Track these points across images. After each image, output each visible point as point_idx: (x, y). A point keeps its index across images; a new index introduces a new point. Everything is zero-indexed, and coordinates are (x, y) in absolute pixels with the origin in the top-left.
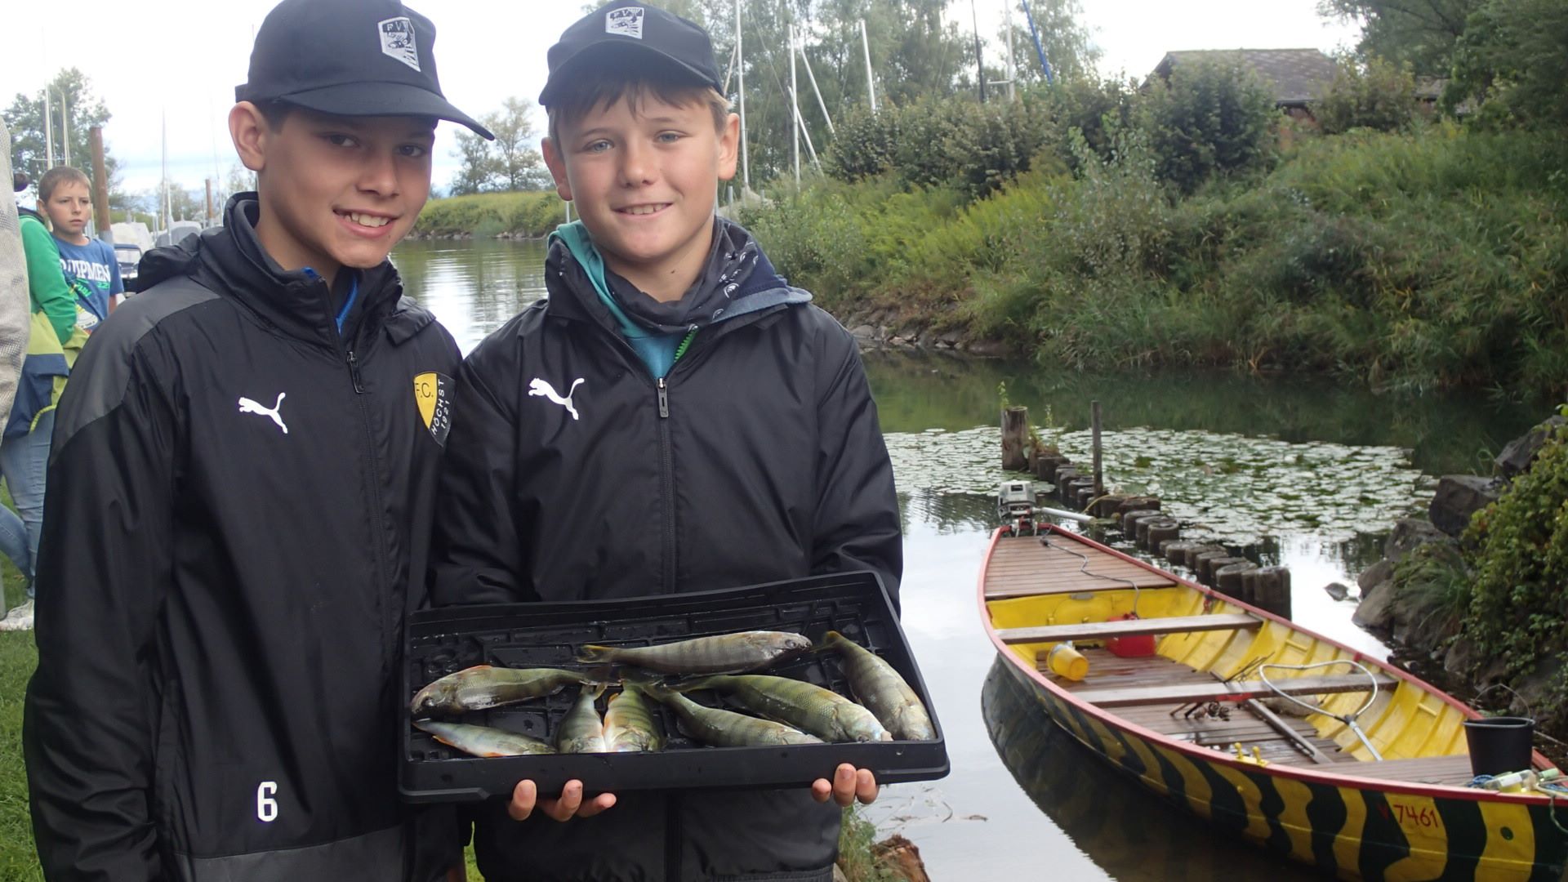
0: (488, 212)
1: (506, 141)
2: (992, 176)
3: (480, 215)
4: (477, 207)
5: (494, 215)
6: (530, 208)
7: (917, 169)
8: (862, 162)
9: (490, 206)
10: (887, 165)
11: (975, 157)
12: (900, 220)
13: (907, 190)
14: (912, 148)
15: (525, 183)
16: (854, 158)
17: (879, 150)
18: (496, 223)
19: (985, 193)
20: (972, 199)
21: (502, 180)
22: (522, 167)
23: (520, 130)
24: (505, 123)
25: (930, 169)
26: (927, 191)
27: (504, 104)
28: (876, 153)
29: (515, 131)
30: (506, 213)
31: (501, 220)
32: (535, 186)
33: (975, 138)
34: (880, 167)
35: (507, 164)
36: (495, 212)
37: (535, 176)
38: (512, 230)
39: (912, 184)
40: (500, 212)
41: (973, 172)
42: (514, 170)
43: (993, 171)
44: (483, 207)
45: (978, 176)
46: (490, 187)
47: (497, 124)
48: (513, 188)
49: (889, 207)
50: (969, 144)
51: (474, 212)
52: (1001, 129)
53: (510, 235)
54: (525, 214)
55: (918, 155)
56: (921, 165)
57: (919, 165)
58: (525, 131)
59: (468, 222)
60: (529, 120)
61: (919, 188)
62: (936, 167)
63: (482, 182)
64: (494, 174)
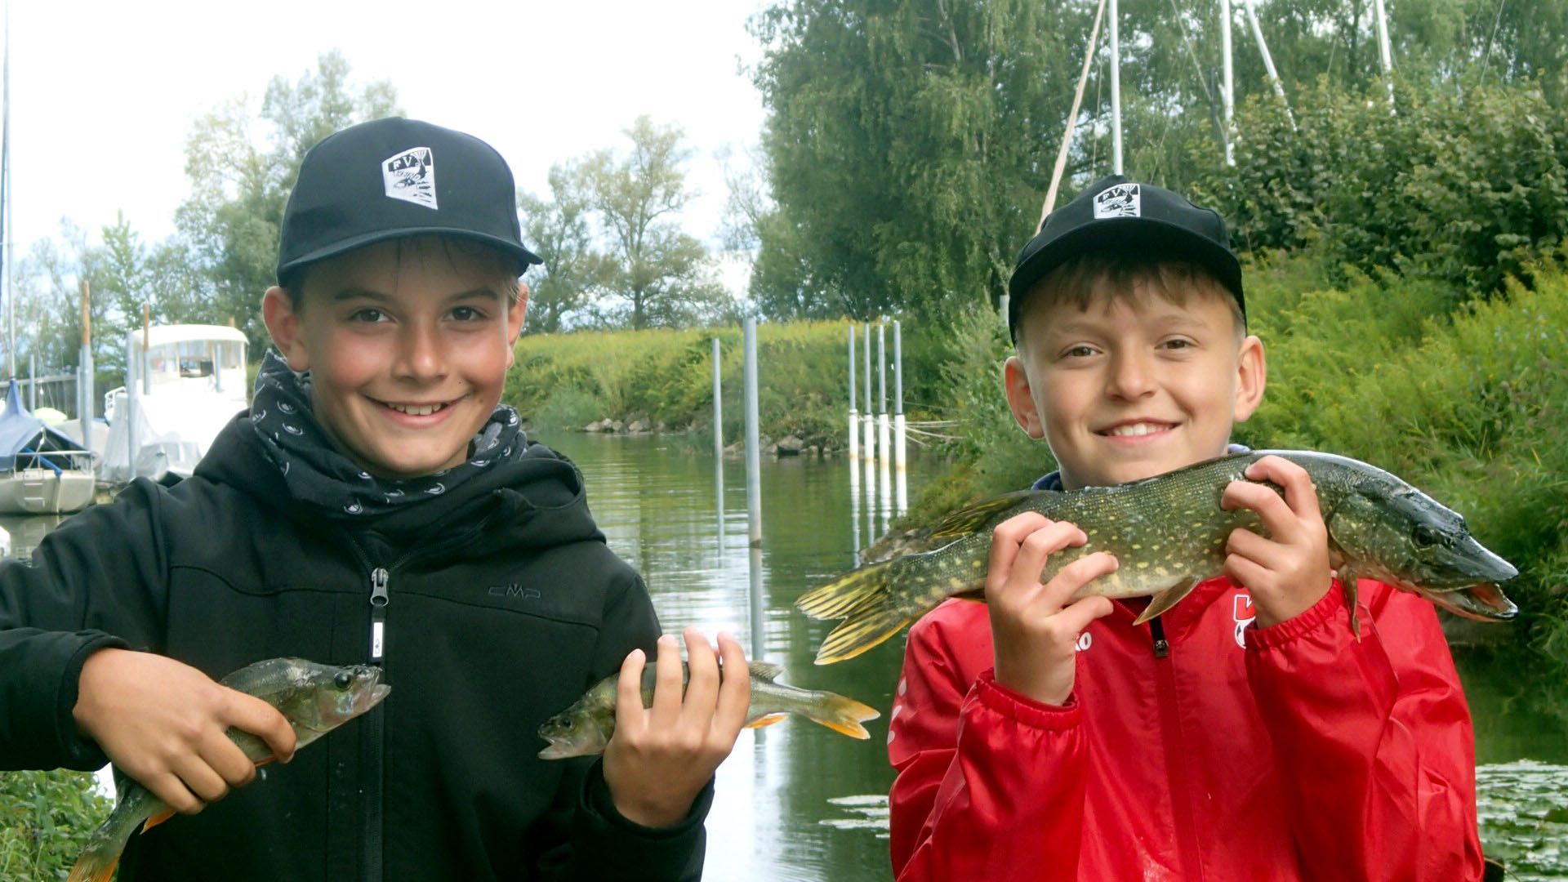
0: (571, 372)
1: (628, 216)
2: (1510, 247)
3: (553, 378)
4: (548, 361)
5: (585, 380)
6: (664, 363)
7: (1365, 236)
8: (1260, 226)
9: (575, 360)
10: (1314, 232)
11: (1478, 208)
12: (1310, 347)
13: (1343, 284)
14: (1357, 189)
15: (666, 311)
16: (1244, 214)
17: (1299, 197)
18: (587, 398)
19: (1493, 287)
20: (1467, 298)
21: (614, 303)
22: (660, 276)
23: (659, 192)
24: (624, 174)
25: (1394, 237)
26: (1384, 286)
27: (626, 132)
28: (1294, 205)
29: (647, 194)
30: (609, 377)
31: (597, 391)
32: (687, 316)
33: (1480, 162)
34: (1299, 236)
35: (627, 268)
36: (586, 372)
37: (687, 296)
38: (620, 416)
39: (1350, 269)
40: (597, 373)
41: (1471, 239)
42: (640, 283)
43: (1514, 238)
44: (560, 363)
45: (1482, 249)
46: (587, 319)
47: (608, 177)
48: (640, 320)
49: (1299, 319)
50: (1463, 178)
51: (538, 374)
52: (1538, 145)
53: (617, 425)
54: (652, 378)
55: (1368, 204)
56: (1378, 229)
57: (1369, 229)
58: (669, 194)
59: (528, 394)
60: (679, 168)
61: (1364, 279)
62: (1406, 231)
63: (569, 306)
64: (599, 289)
